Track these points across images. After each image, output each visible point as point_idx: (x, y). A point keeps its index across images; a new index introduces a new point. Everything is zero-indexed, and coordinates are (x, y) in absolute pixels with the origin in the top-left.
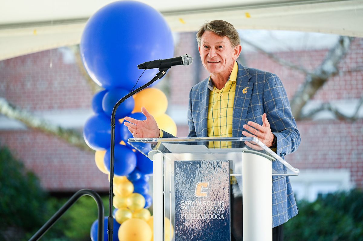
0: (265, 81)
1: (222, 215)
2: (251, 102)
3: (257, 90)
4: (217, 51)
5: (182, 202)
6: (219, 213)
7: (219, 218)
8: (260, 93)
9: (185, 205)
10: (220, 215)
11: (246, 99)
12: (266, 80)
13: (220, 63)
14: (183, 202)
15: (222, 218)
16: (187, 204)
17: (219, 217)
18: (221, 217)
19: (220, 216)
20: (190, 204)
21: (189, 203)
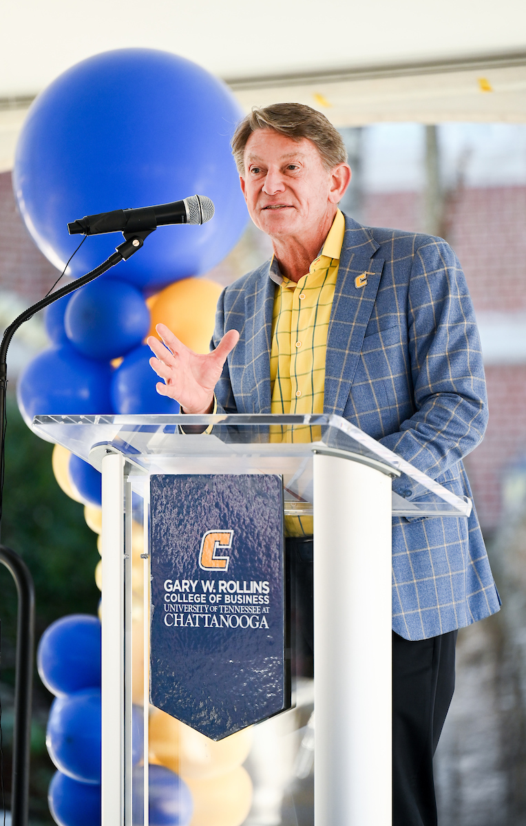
0: (413, 255)
1: (264, 618)
2: (376, 308)
3: (393, 278)
4: (284, 179)
5: (169, 583)
6: (258, 613)
7: (257, 626)
8: (400, 285)
9: (174, 591)
10: (258, 617)
11: (363, 301)
12: (418, 252)
13: (293, 209)
14: (171, 581)
15: (264, 626)
16: (179, 588)
17: (257, 623)
18: (262, 623)
19: (260, 621)
20: (187, 587)
21: (186, 584)
